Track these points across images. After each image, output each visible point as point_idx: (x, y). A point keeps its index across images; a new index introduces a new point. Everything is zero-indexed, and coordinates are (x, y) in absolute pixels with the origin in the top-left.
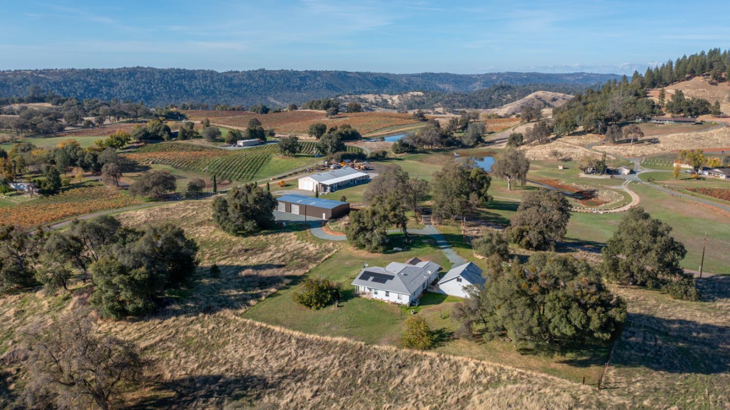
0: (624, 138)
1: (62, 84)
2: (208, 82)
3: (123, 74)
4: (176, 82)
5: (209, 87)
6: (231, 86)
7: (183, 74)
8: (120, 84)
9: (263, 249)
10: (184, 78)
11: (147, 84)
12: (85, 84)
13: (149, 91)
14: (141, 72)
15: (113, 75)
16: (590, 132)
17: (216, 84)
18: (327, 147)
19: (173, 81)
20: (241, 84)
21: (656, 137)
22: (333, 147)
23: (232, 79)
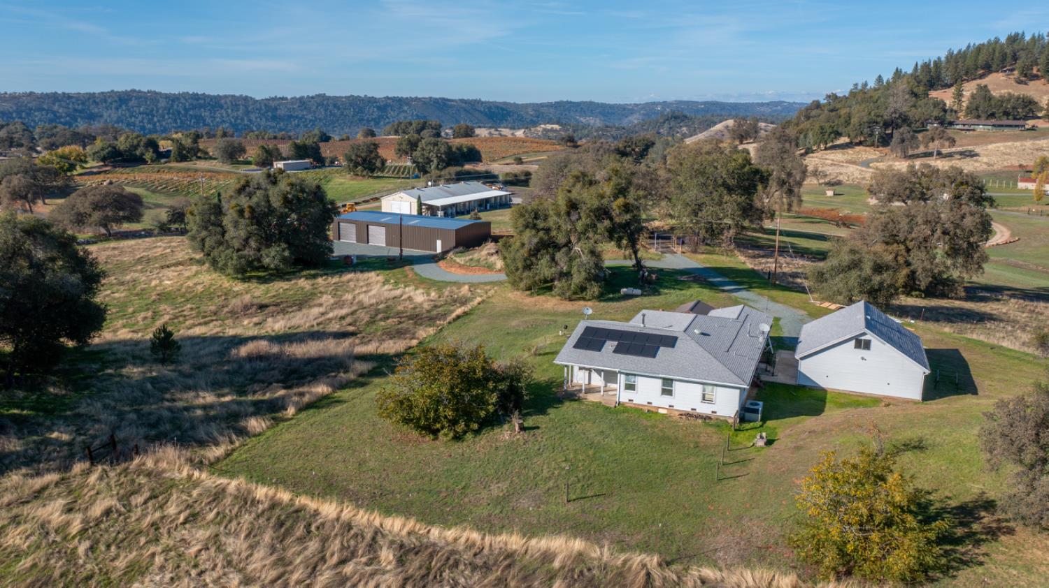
0: (922, 149)
1: (14, 115)
2: (240, 113)
3: (109, 100)
4: (191, 112)
5: (242, 119)
6: (274, 118)
7: (202, 102)
8: (105, 115)
10: (201, 106)
11: (148, 115)
12: (50, 115)
13: (150, 126)
14: (138, 98)
15: (95, 101)
17: (252, 117)
18: (429, 161)
19: (186, 110)
20: (290, 117)
23: (276, 109)
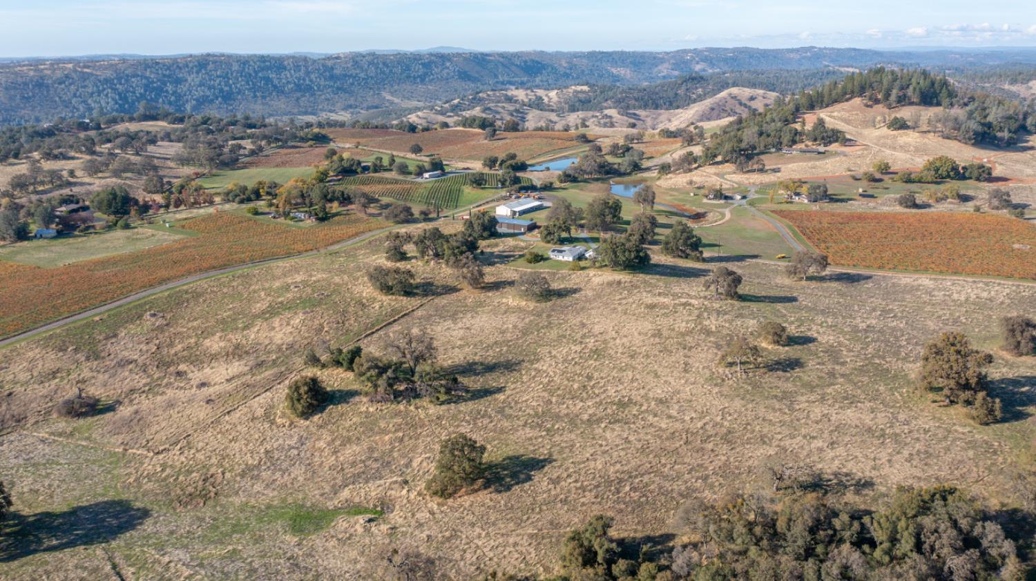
0: (750, 168)
1: (115, 81)
2: (302, 73)
3: (191, 65)
4: (260, 75)
5: (304, 80)
6: (332, 77)
7: (268, 64)
8: (189, 79)
9: (497, 245)
10: (269, 68)
11: (224, 78)
12: (144, 81)
13: (226, 89)
14: (214, 62)
15: (178, 66)
16: (727, 161)
17: (312, 76)
19: (256, 73)
20: (345, 76)
21: (779, 166)
22: (511, 180)
23: (332, 69)
